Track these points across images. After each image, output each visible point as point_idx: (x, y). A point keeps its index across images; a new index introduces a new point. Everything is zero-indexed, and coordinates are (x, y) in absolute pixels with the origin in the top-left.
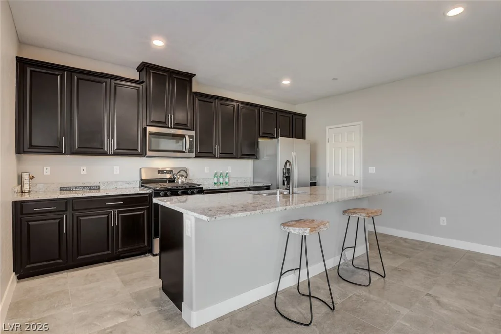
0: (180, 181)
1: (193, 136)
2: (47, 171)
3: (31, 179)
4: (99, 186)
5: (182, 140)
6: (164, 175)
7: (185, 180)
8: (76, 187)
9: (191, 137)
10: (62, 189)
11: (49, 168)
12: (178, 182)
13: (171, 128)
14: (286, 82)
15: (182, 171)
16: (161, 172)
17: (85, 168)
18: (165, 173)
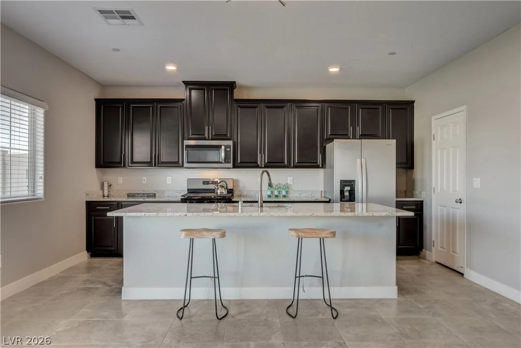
0: (219, 191)
1: (230, 146)
2: (120, 180)
3: (110, 186)
4: (155, 194)
5: (219, 150)
6: (209, 185)
7: (224, 191)
8: (138, 194)
9: (226, 147)
10: (129, 195)
11: (121, 178)
12: (217, 193)
13: (208, 139)
14: (334, 70)
15: (222, 181)
16: (206, 182)
17: (145, 178)
18: (210, 184)
